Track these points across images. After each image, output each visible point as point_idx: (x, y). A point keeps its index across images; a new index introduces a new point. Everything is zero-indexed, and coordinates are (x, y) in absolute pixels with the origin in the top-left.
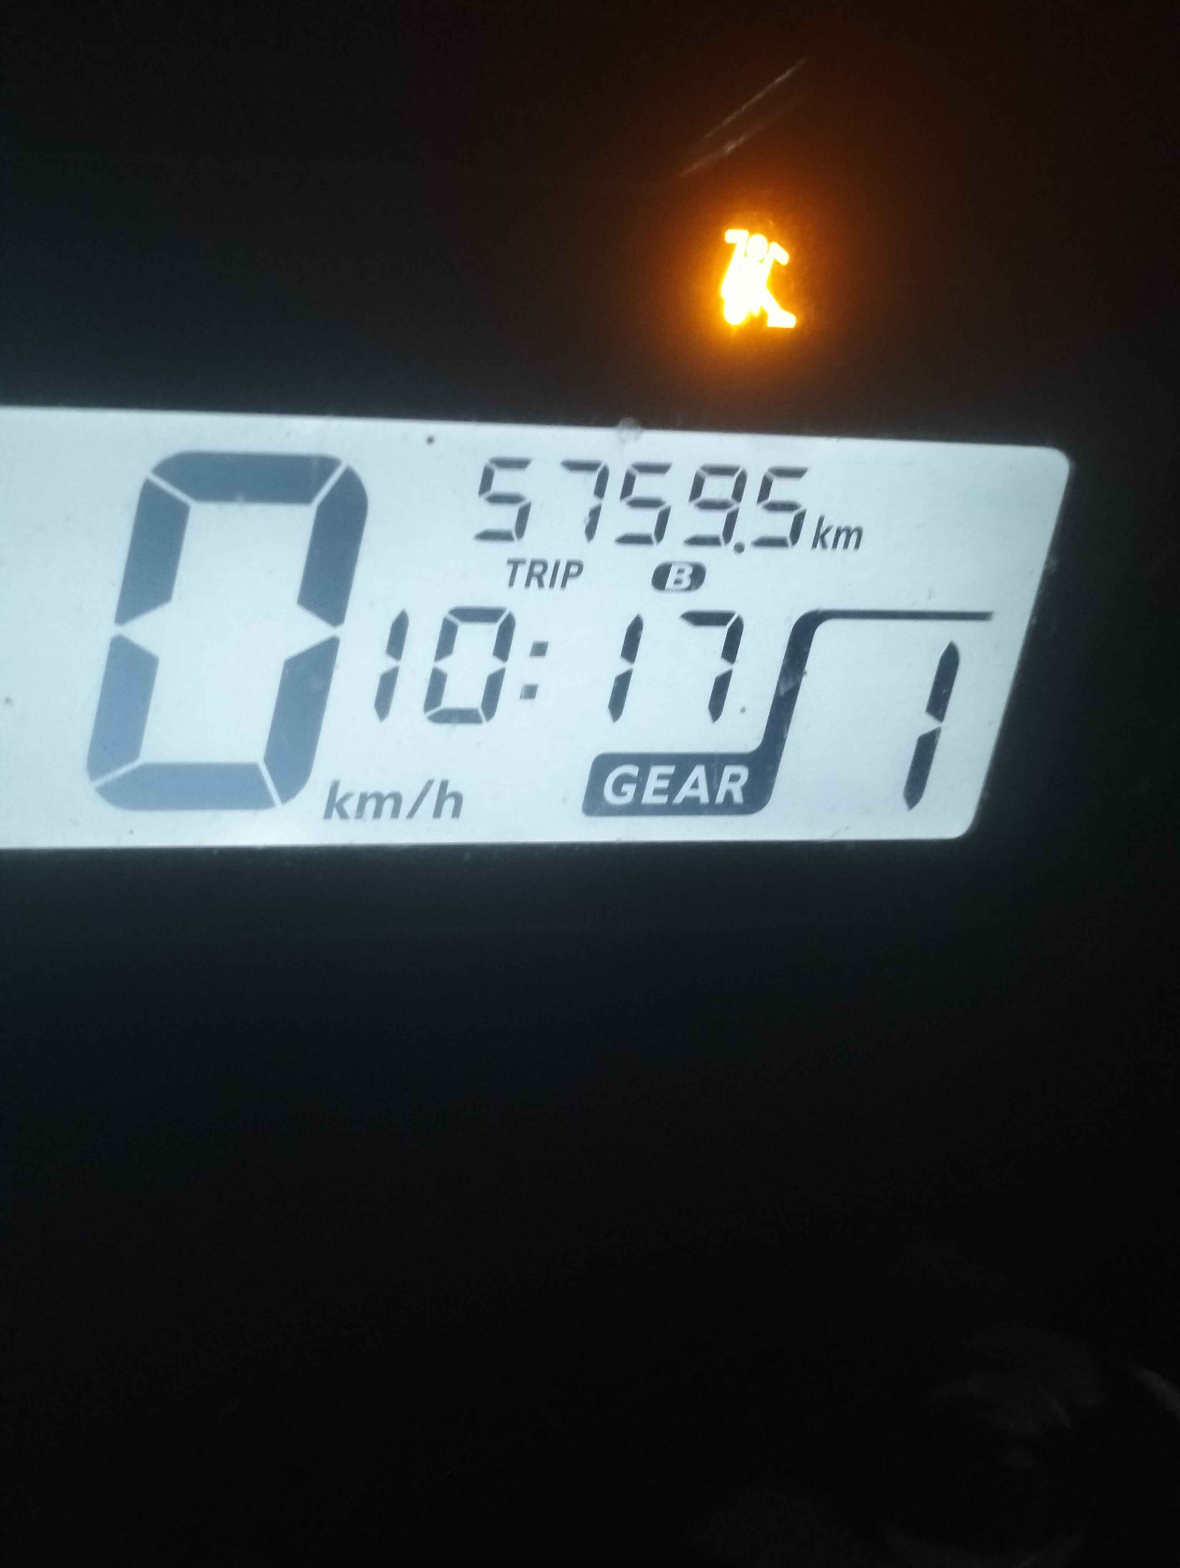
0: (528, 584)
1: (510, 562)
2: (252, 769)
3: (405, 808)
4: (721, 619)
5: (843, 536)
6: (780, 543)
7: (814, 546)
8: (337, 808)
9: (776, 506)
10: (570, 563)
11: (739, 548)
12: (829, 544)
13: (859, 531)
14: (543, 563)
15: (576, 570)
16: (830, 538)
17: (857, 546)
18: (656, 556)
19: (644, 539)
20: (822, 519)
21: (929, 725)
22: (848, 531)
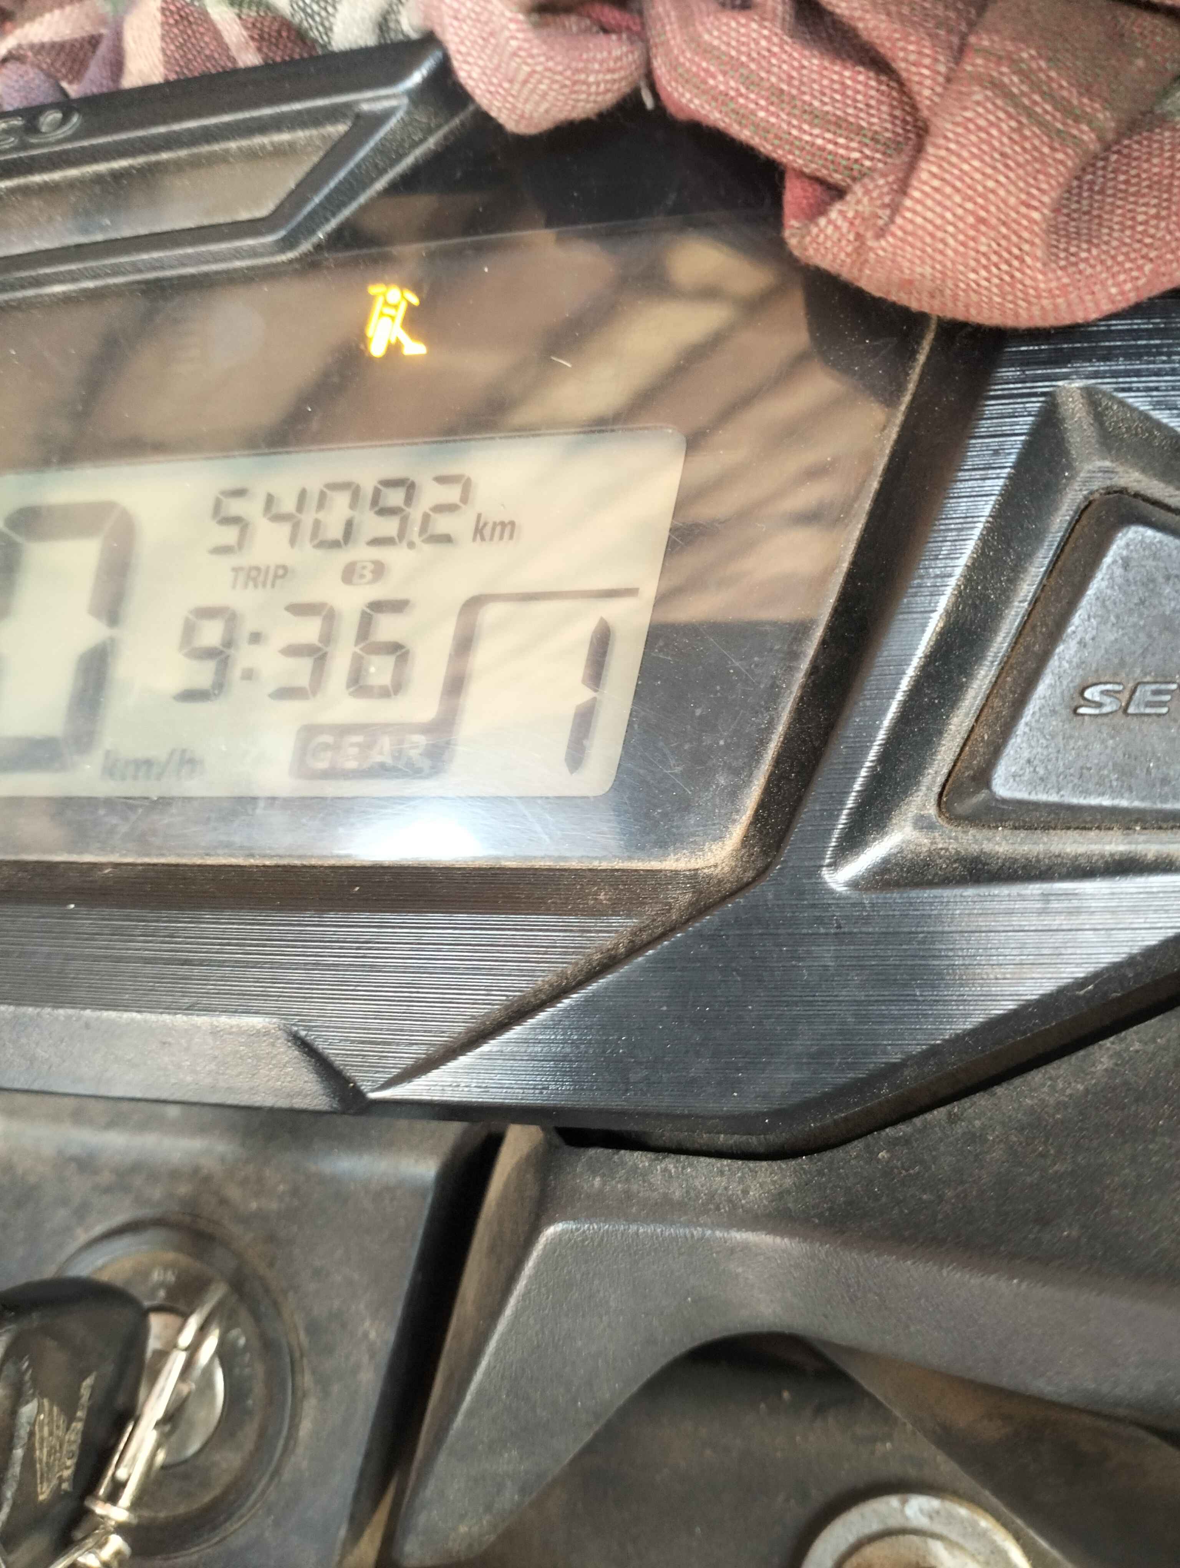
0: (246, 587)
1: (233, 569)
3: (156, 772)
4: (398, 606)
5: (498, 529)
6: (446, 539)
7: (474, 539)
8: (110, 770)
9: (440, 508)
10: (278, 567)
11: (411, 545)
12: (487, 537)
13: (512, 524)
14: (258, 569)
15: (283, 572)
16: (487, 532)
17: (511, 537)
18: (343, 557)
19: (335, 544)
20: (479, 516)
21: (586, 694)
22: (503, 524)
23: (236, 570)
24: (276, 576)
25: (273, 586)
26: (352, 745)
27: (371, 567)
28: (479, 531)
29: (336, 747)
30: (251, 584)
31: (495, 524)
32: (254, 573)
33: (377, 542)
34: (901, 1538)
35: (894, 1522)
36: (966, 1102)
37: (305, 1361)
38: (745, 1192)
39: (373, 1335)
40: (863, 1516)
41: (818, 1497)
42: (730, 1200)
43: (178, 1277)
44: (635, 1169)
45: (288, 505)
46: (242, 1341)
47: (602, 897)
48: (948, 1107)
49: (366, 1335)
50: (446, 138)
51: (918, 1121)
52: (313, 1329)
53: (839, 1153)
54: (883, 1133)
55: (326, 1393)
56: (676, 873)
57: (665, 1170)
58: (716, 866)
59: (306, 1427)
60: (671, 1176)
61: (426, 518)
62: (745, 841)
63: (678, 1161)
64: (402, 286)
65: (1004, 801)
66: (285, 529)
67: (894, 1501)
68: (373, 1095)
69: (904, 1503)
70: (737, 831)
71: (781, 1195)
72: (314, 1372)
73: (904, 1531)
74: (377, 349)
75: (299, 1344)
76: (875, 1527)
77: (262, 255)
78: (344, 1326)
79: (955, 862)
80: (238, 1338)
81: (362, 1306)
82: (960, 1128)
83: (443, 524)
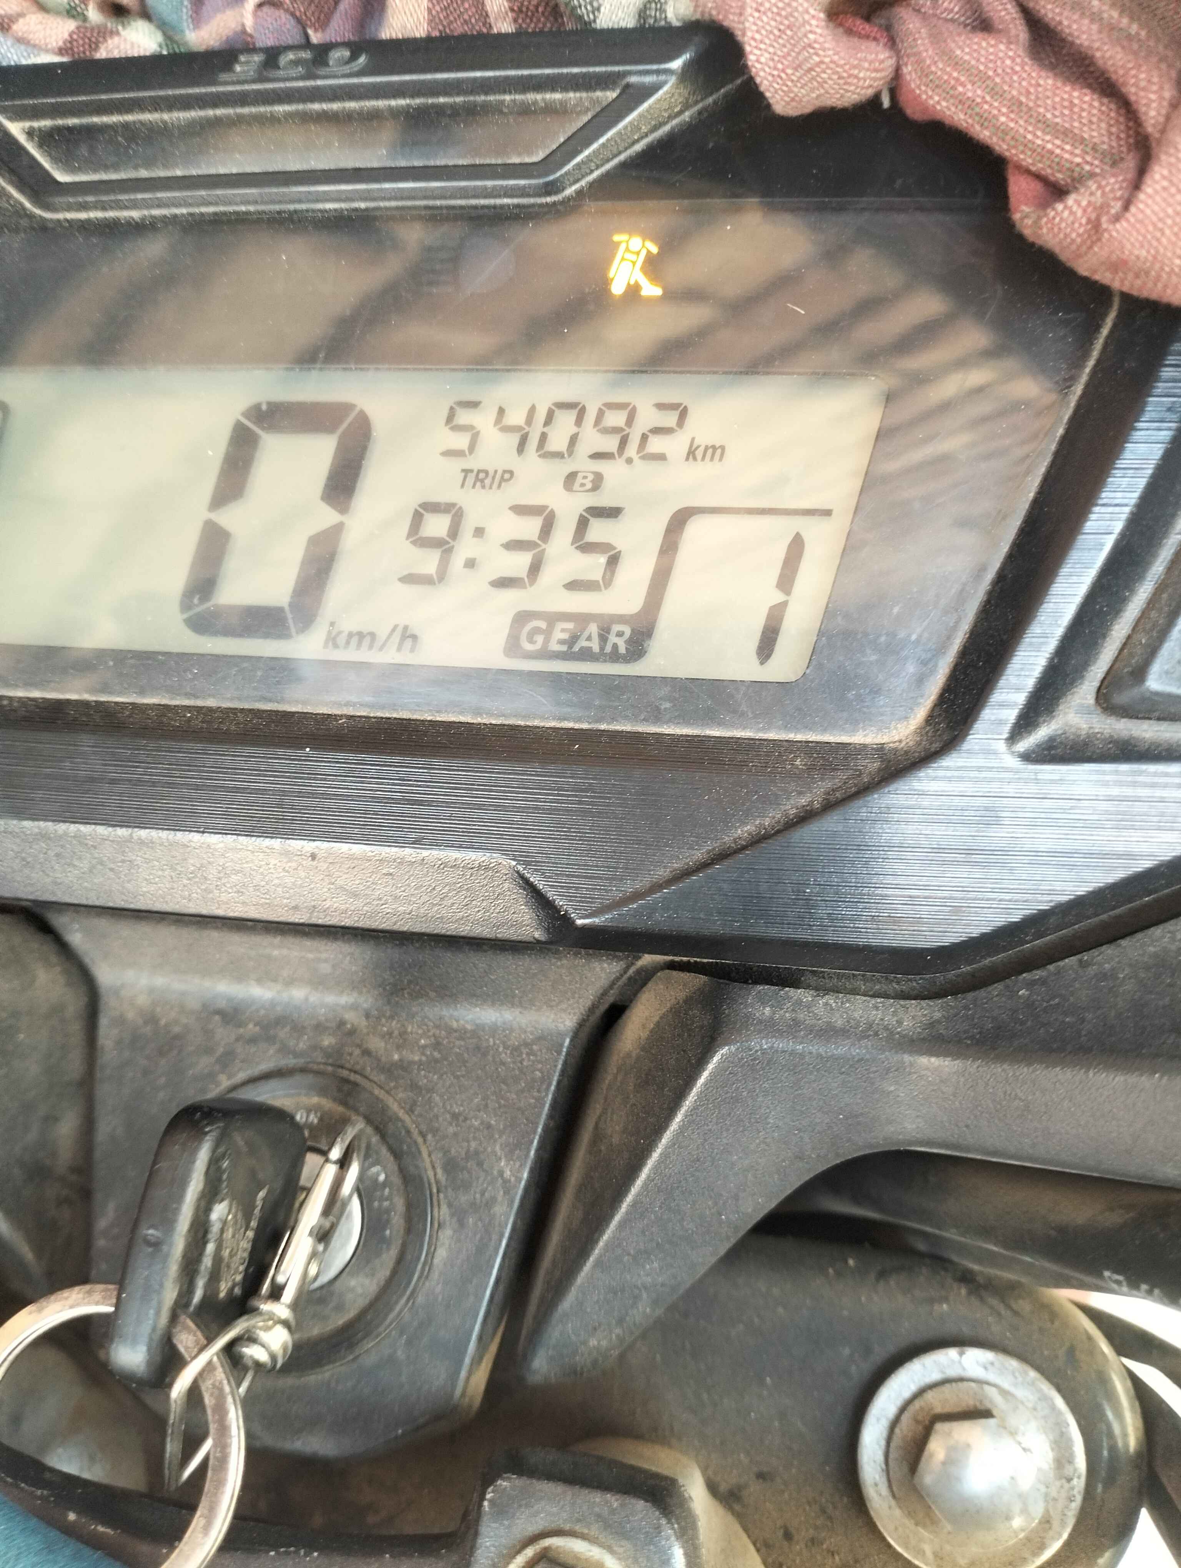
0: (474, 487)
1: (463, 470)
2: (280, 610)
3: (378, 644)
4: (613, 513)
5: (710, 451)
6: (661, 457)
7: (687, 459)
8: (332, 641)
9: (657, 431)
10: (505, 472)
11: (629, 461)
12: (699, 457)
13: (723, 448)
14: (487, 473)
15: (508, 475)
16: (699, 453)
17: (721, 460)
18: (567, 467)
19: (559, 455)
20: (693, 439)
21: (778, 597)
22: (714, 448)
23: (466, 472)
24: (502, 479)
25: (499, 486)
26: (563, 630)
27: (591, 477)
28: (691, 454)
29: (548, 633)
30: (478, 484)
31: (707, 448)
32: (482, 476)
33: (598, 456)
34: (960, 1384)
35: (952, 1373)
36: (1095, 952)
37: (442, 1196)
38: (900, 1023)
39: (507, 1174)
40: (924, 1365)
41: (880, 1354)
42: (886, 1028)
43: (321, 1119)
44: (799, 1002)
45: (517, 417)
46: (382, 1177)
47: (798, 762)
48: (1079, 956)
49: (501, 1173)
50: (700, 113)
51: (1051, 967)
52: (451, 1166)
53: (982, 993)
54: (1021, 977)
55: (461, 1224)
56: (865, 746)
57: (826, 1004)
58: (900, 741)
59: (441, 1254)
60: (832, 1009)
61: (644, 438)
62: (930, 719)
63: (837, 997)
64: (646, 236)
65: (1157, 694)
66: (514, 440)
67: (952, 1353)
68: (579, 922)
69: (961, 1354)
70: (920, 714)
71: (932, 1025)
72: (450, 1205)
73: (961, 1380)
74: (618, 288)
75: (437, 1182)
76: (936, 1376)
77: (529, 196)
78: (480, 1164)
79: (1110, 742)
80: (378, 1174)
81: (498, 1148)
82: (1092, 970)
83: (656, 444)
